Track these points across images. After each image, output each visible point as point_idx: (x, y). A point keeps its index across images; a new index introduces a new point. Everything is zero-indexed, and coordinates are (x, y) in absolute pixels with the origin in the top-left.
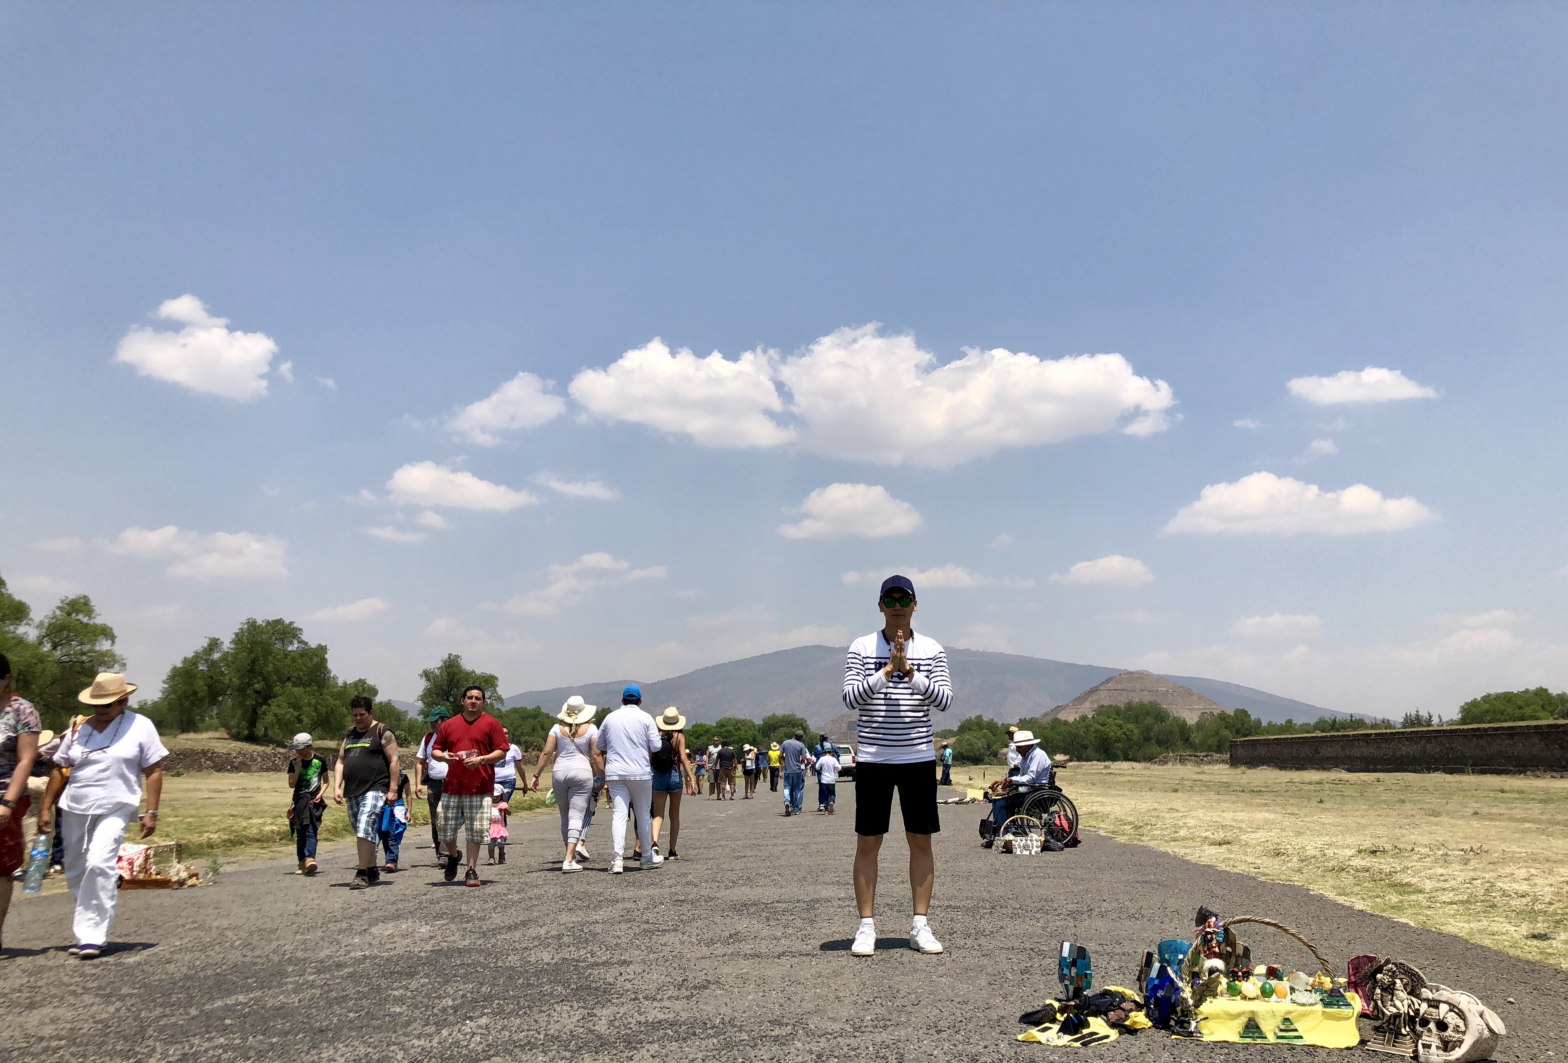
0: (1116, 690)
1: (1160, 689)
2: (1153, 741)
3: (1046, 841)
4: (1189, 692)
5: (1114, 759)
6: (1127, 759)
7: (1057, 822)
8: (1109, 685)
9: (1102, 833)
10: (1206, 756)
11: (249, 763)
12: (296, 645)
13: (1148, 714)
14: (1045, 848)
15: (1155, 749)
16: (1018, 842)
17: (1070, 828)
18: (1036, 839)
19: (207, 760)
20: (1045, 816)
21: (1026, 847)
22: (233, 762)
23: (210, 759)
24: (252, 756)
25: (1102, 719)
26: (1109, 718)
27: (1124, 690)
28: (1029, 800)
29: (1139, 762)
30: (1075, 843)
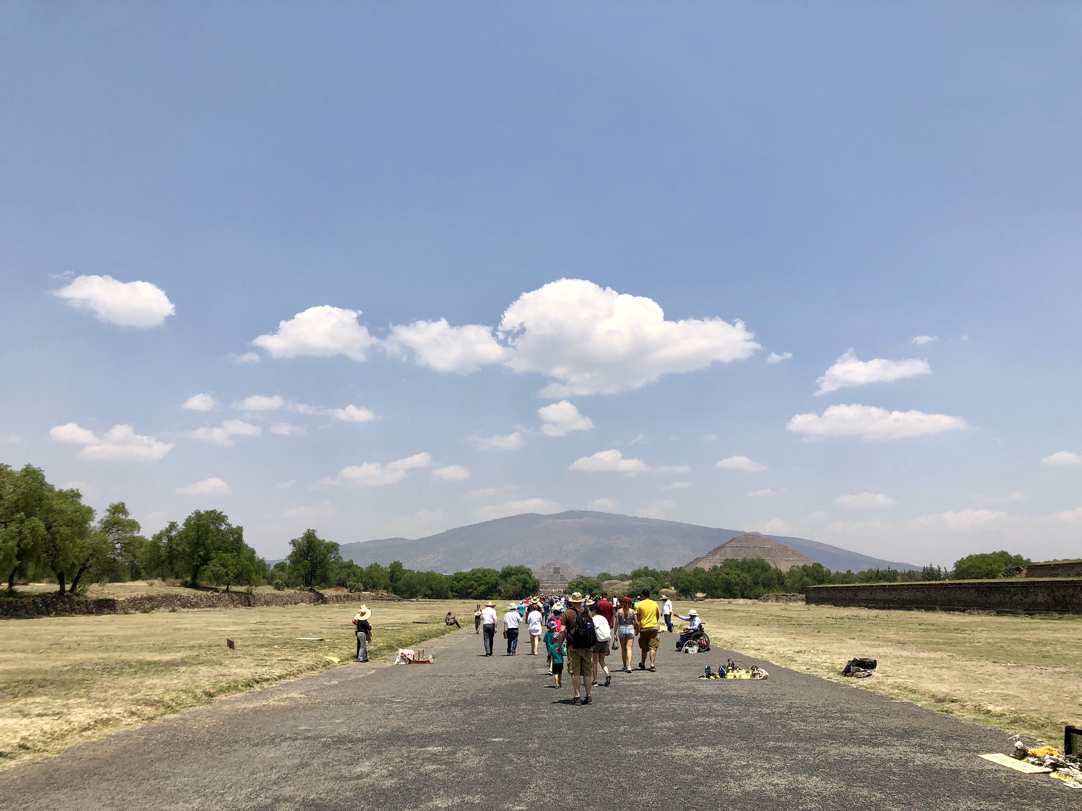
0: (737, 547)
1: (766, 546)
2: (760, 585)
3: (699, 649)
4: (785, 549)
5: (735, 597)
6: (743, 597)
7: (703, 642)
8: (732, 543)
9: (719, 646)
10: (793, 596)
11: (200, 602)
12: (224, 526)
13: (757, 566)
14: (699, 651)
15: (761, 590)
16: (690, 649)
17: (707, 645)
18: (696, 648)
19: (177, 601)
20: (698, 640)
21: (693, 651)
22: (191, 602)
23: (179, 600)
24: (201, 597)
25: (726, 570)
26: (731, 569)
27: (742, 547)
28: (693, 635)
29: (751, 599)
30: (708, 650)
